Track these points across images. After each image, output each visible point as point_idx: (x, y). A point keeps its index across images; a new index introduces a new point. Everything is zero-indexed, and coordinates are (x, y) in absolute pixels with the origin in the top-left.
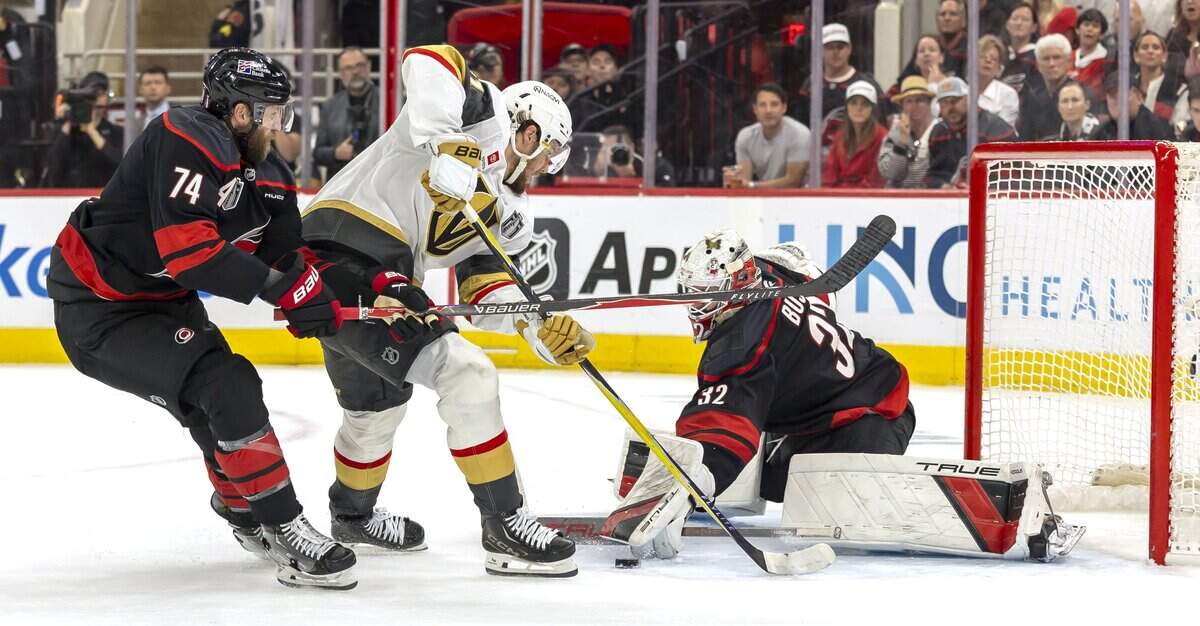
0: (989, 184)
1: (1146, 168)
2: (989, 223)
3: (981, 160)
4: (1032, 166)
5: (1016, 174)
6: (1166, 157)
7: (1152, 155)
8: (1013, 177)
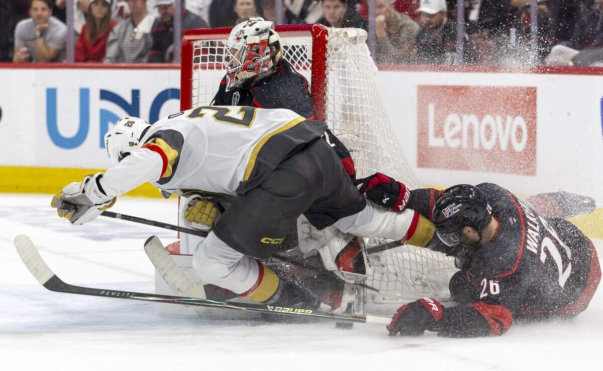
0: (194, 57)
1: (301, 47)
2: (195, 84)
3: (190, 41)
4: (223, 46)
5: (213, 51)
6: (320, 35)
7: (310, 33)
8: (210, 53)
